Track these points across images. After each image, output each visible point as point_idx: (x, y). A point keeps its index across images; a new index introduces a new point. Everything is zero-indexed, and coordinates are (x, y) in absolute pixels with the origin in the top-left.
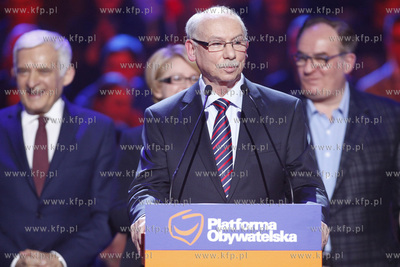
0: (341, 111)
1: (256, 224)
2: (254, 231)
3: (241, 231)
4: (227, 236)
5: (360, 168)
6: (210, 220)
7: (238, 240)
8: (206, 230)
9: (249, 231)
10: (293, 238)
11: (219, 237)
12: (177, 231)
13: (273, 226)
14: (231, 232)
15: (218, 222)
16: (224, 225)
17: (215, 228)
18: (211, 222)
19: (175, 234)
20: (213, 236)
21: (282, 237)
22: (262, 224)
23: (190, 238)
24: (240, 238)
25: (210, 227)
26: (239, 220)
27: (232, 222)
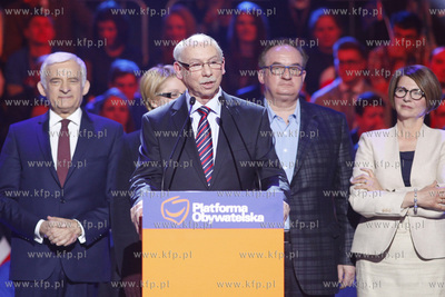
0: (295, 116)
1: (231, 207)
2: (230, 213)
3: (219, 213)
4: (208, 217)
5: (313, 161)
6: (194, 204)
7: (217, 220)
8: (191, 213)
9: (225, 213)
10: (261, 218)
11: (202, 218)
12: (169, 213)
13: (244, 209)
14: (211, 214)
15: (200, 206)
16: (206, 208)
17: (198, 211)
18: (196, 206)
19: (167, 216)
20: (197, 217)
21: (252, 218)
22: (236, 207)
23: (178, 219)
24: (218, 219)
25: (194, 210)
26: (218, 204)
27: (212, 206)
